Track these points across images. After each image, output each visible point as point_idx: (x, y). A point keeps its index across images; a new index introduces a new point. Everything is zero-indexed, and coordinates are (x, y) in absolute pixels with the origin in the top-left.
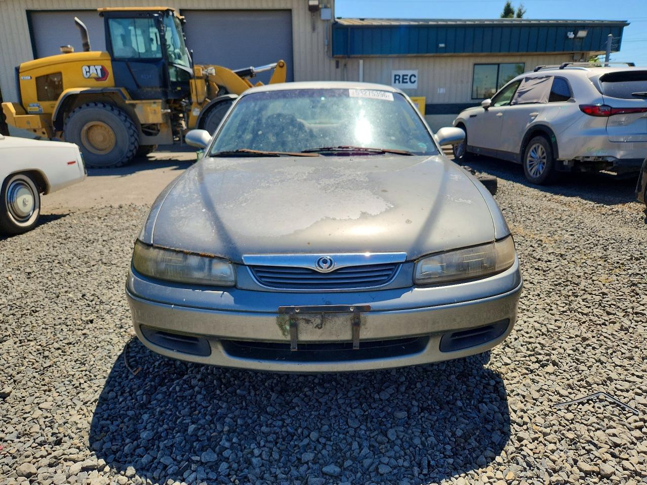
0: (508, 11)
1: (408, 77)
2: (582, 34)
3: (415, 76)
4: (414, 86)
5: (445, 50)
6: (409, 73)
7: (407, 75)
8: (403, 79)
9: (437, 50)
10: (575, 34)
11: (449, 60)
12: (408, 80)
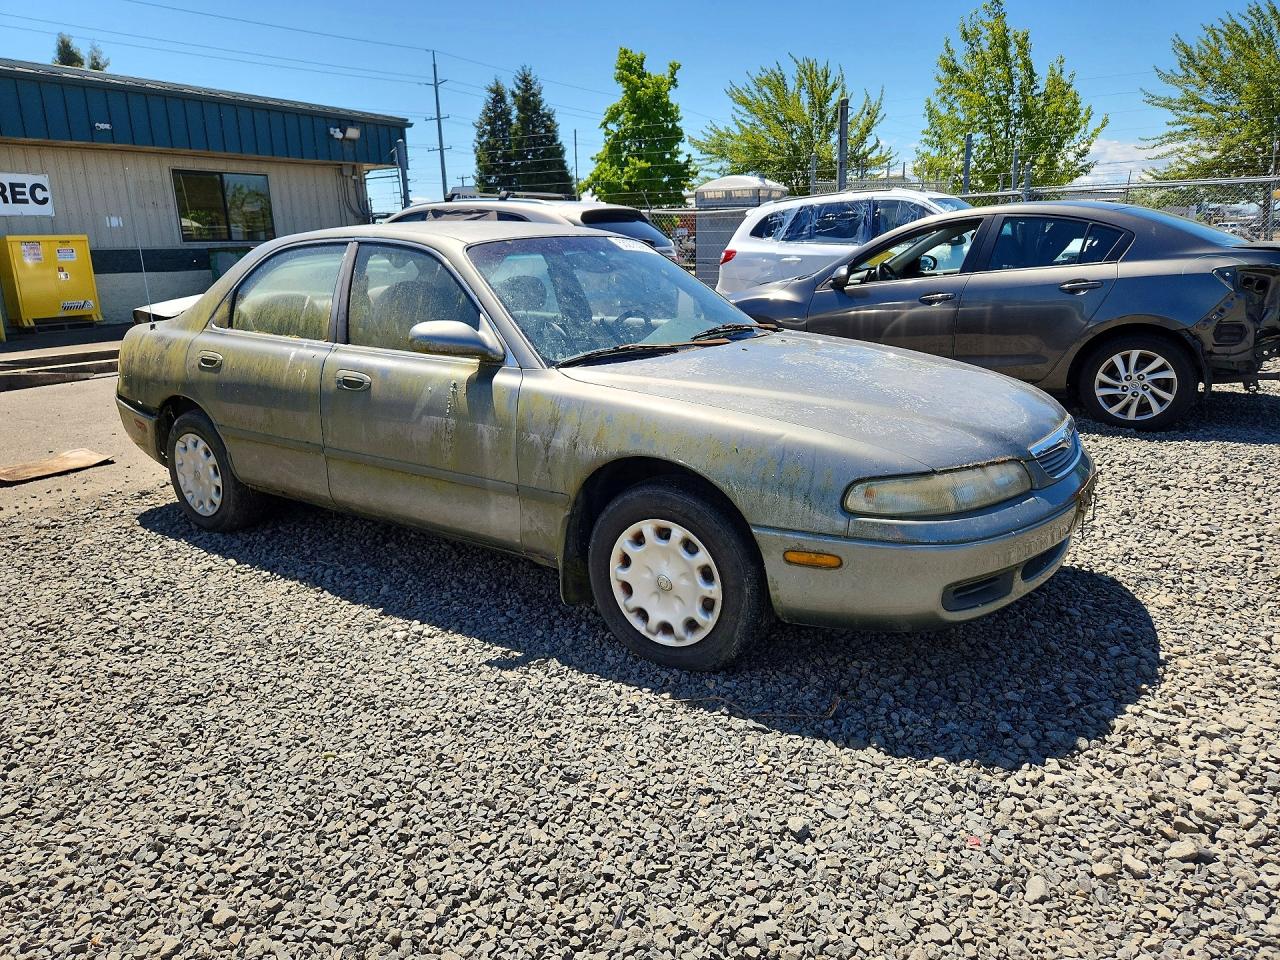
0: (67, 55)
1: (27, 190)
2: (353, 133)
3: (44, 189)
4: (47, 210)
5: (111, 136)
6: (29, 180)
7: (24, 186)
8: (14, 194)
9: (93, 134)
10: (344, 131)
11: (116, 158)
12: (28, 196)
